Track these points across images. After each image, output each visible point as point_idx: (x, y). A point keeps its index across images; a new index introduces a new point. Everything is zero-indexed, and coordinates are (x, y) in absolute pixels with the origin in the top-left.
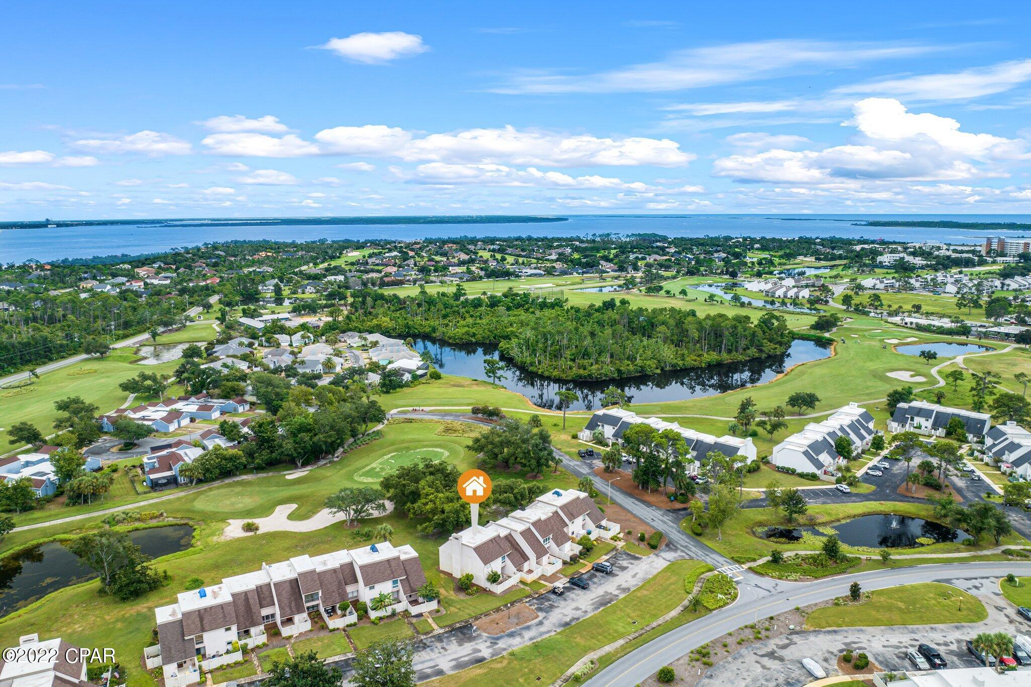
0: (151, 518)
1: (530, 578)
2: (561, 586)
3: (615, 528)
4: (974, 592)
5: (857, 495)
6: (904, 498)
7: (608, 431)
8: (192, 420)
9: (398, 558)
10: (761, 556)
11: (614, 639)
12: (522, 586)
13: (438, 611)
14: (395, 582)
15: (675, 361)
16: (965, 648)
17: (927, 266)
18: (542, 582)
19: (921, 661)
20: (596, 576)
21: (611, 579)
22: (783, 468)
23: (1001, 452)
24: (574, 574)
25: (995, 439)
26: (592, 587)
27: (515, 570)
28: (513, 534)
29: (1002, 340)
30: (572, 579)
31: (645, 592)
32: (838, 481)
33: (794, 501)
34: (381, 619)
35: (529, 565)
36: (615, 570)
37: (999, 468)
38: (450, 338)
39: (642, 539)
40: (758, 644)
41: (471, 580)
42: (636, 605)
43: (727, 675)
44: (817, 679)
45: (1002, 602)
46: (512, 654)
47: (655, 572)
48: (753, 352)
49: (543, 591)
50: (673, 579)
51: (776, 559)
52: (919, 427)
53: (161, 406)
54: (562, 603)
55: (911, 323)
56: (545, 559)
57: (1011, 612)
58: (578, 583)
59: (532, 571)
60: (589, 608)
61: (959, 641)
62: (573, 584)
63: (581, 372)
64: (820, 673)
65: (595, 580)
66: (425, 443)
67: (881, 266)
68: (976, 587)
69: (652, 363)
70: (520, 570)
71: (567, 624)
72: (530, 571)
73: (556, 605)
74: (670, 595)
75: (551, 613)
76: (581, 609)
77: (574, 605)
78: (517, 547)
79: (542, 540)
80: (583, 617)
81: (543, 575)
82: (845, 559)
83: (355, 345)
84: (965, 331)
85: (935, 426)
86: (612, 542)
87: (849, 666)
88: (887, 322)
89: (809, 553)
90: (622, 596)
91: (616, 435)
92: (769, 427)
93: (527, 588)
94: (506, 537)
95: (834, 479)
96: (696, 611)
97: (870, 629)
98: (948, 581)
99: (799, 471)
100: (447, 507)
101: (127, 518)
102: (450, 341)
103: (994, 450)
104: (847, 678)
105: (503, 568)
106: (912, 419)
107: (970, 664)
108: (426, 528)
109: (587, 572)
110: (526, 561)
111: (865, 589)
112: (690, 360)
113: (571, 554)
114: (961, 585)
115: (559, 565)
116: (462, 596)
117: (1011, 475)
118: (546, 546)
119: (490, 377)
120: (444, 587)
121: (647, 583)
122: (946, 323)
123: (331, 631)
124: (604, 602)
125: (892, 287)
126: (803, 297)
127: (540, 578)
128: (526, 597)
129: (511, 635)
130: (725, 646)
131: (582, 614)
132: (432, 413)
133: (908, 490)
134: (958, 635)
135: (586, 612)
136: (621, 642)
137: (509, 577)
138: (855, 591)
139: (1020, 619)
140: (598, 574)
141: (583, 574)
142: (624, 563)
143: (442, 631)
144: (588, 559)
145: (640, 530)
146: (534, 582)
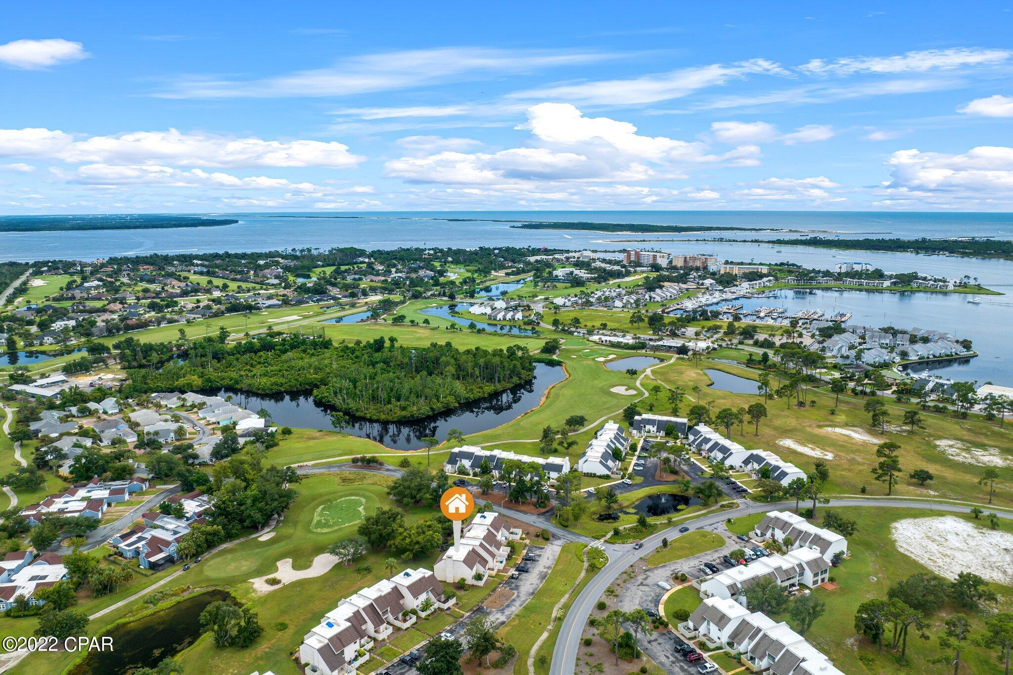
0: (182, 592)
1: (494, 573)
2: (514, 573)
3: (519, 531)
4: (715, 531)
5: (636, 485)
6: (660, 483)
7: (467, 463)
8: (109, 505)
9: (424, 577)
10: (607, 533)
11: (562, 595)
12: (493, 578)
13: (457, 604)
14: (427, 592)
15: (467, 395)
16: (723, 560)
17: (592, 278)
18: (501, 573)
19: (708, 570)
20: (528, 563)
21: (537, 563)
22: (588, 473)
23: (700, 444)
24: (516, 565)
25: (695, 436)
26: (530, 570)
27: (484, 569)
28: (475, 548)
29: (668, 351)
30: (517, 568)
31: (561, 567)
32: (622, 478)
33: (610, 495)
34: (429, 615)
35: (490, 565)
36: (536, 557)
37: (701, 454)
38: (259, 389)
39: (537, 536)
40: (633, 581)
41: (463, 582)
42: (560, 574)
43: (627, 599)
44: (668, 590)
45: (729, 534)
46: (517, 615)
47: (558, 554)
48: (515, 380)
49: (506, 579)
50: (570, 555)
51: (617, 533)
52: (649, 432)
53: (67, 497)
54: (522, 583)
55: (606, 341)
56: (496, 559)
57: (734, 538)
58: (522, 570)
59: (493, 568)
60: (538, 582)
61: (719, 558)
62: (519, 571)
63: (404, 413)
64: (668, 587)
65: (529, 565)
66: (340, 494)
67: (556, 279)
68: (716, 529)
69: (451, 399)
70: (487, 569)
71: (533, 593)
72: (491, 569)
73: (519, 584)
74: (574, 565)
75: (520, 589)
76: (534, 584)
77: (529, 582)
78: (480, 555)
79: (490, 548)
80: (538, 587)
81: (500, 569)
82: (650, 526)
83: (173, 406)
84: (642, 346)
85: (658, 430)
86: (521, 541)
87: (678, 581)
88: (588, 340)
89: (630, 526)
90: (550, 572)
91: (473, 466)
92: (566, 445)
93: (496, 579)
94: (472, 551)
95: (619, 477)
96: (593, 570)
97: (679, 561)
98: (702, 528)
99: (598, 474)
100: (420, 539)
101: (164, 595)
102: (259, 392)
103: (696, 443)
104: (680, 587)
105: (479, 570)
106: (645, 427)
107: (727, 568)
109: (522, 562)
110: (487, 562)
111: (669, 540)
112: (476, 394)
113: (506, 552)
114: (708, 529)
115: (505, 561)
116: (465, 593)
117: (708, 458)
118: (494, 551)
119: (336, 427)
121: (558, 561)
122: (629, 340)
123: (406, 630)
124: (543, 577)
125: (576, 303)
126: (518, 319)
127: (499, 572)
128: (500, 584)
129: (508, 606)
130: (619, 585)
132: (314, 466)
133: (661, 477)
134: (716, 555)
135: (538, 585)
136: (567, 596)
138: (665, 543)
139: (739, 540)
141: (521, 564)
142: (538, 552)
143: (469, 614)
144: (517, 554)
145: (532, 530)
146: (497, 574)
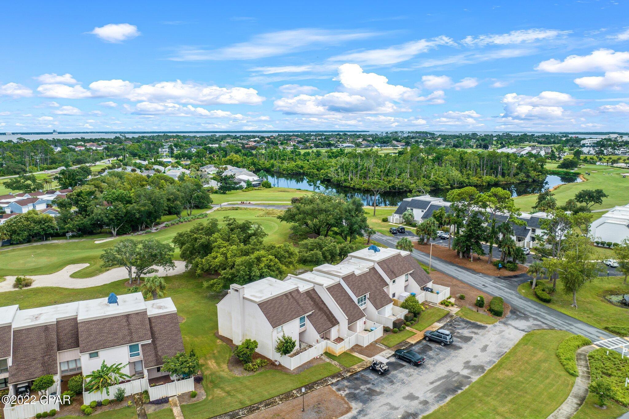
1: (339, 349)
2: (385, 361)
3: (445, 292)
8: (49, 206)
12: (328, 360)
13: (193, 395)
15: (462, 179)
18: (356, 354)
20: (431, 349)
21: (453, 353)
24: (400, 344)
26: (428, 363)
27: (318, 336)
28: (318, 289)
30: (398, 351)
31: (508, 374)
35: (339, 331)
36: (457, 342)
41: (252, 349)
42: (501, 392)
47: (511, 345)
49: (357, 368)
50: (541, 354)
54: (387, 388)
56: (360, 324)
58: (408, 358)
59: (343, 340)
60: (430, 397)
62: (402, 358)
65: (431, 353)
69: (444, 180)
70: (326, 337)
72: (339, 340)
73: (378, 389)
74: (547, 377)
75: (371, 404)
76: (417, 398)
77: (405, 391)
78: (323, 306)
79: (355, 299)
80: (422, 411)
81: (357, 345)
83: (211, 173)
86: (443, 307)
88: (612, 167)
90: (475, 378)
93: (334, 363)
94: (308, 293)
96: (601, 406)
105: (301, 334)
108: (212, 285)
109: (418, 342)
110: (334, 325)
112: (474, 180)
113: (394, 319)
115: (379, 333)
116: (238, 373)
118: (362, 308)
120: (215, 358)
121: (506, 360)
124: (452, 387)
127: (353, 349)
128: (333, 377)
131: (421, 406)
132: (257, 205)
135: (425, 403)
137: (310, 346)
140: (433, 345)
141: (412, 345)
142: (466, 332)
144: (417, 327)
146: (345, 354)
